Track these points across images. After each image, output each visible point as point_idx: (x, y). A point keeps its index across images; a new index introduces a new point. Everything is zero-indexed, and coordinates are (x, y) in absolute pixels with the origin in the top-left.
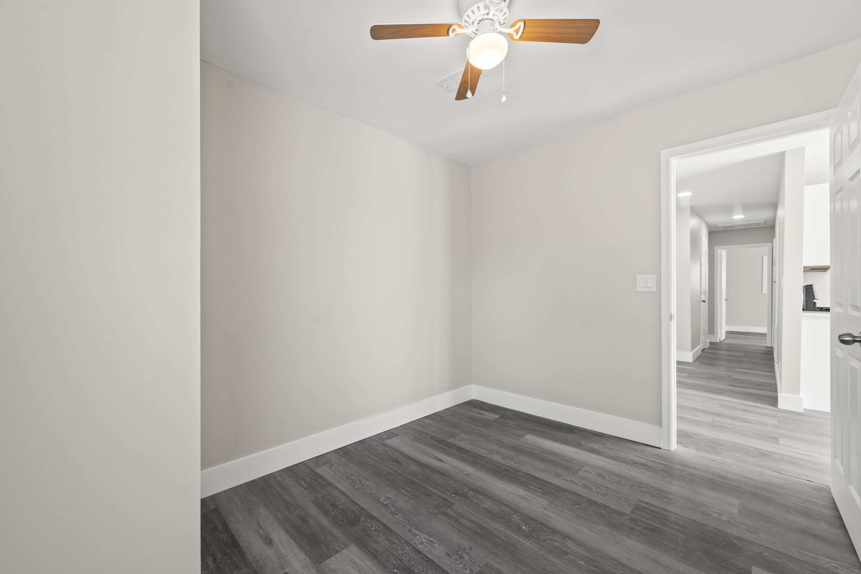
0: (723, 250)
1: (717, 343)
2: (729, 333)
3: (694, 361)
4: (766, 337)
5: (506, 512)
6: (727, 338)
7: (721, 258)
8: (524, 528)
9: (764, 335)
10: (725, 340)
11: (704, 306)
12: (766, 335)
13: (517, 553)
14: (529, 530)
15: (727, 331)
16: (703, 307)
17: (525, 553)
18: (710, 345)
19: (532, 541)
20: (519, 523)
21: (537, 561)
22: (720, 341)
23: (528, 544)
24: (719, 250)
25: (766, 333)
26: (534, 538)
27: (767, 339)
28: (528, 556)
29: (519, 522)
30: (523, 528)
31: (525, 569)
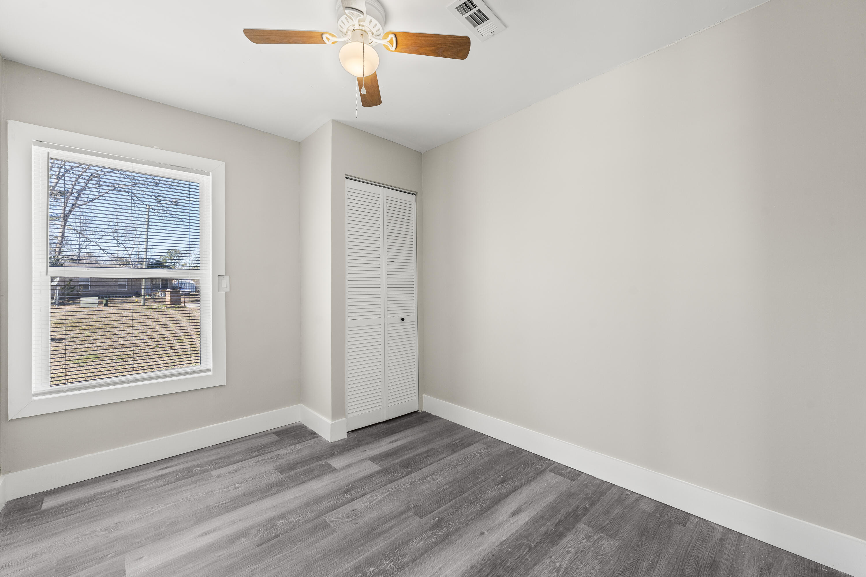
5: (401, 558)
8: (371, 569)
13: (339, 554)
14: (367, 573)
17: (336, 561)
19: (350, 571)
20: (380, 566)
21: (323, 568)
23: (347, 566)
26: (353, 574)
28: (332, 562)
29: (382, 566)
30: (371, 567)
31: (318, 556)
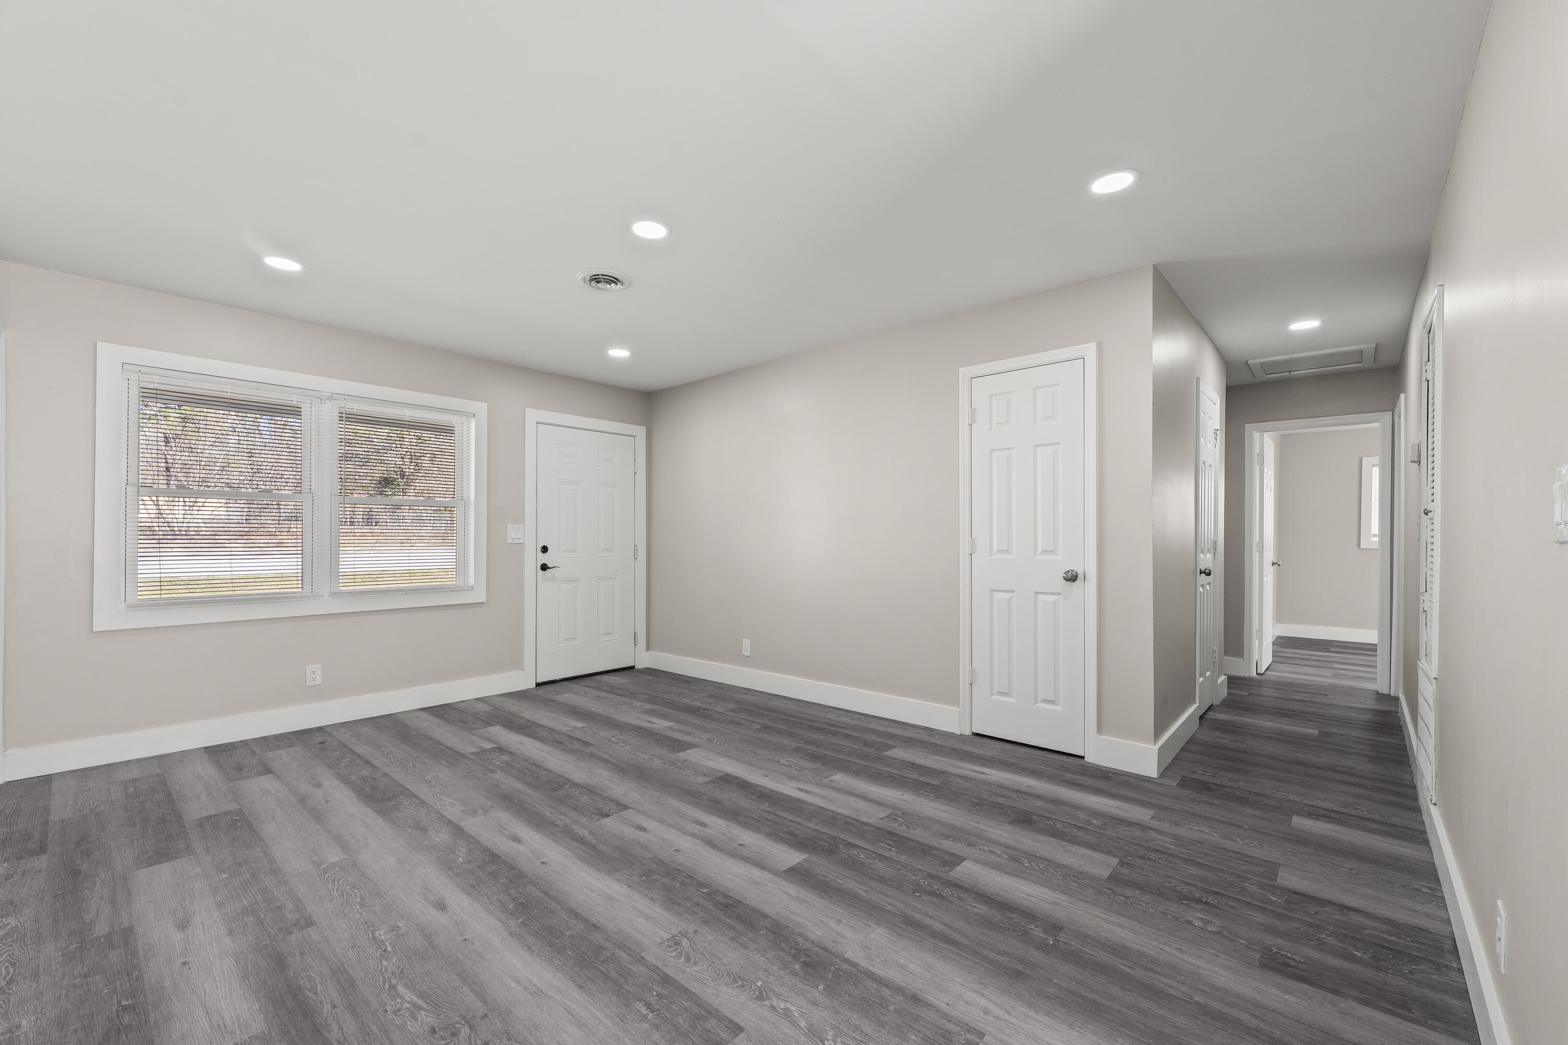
0: (1265, 434)
1: (1250, 679)
2: (1283, 643)
3: (1165, 772)
4: (1376, 656)
6: (1276, 659)
7: (1262, 456)
9: (1369, 649)
10: (1271, 668)
11: (1209, 584)
12: (1376, 650)
15: (1278, 637)
16: (1208, 587)
18: (1229, 688)
22: (1257, 673)
24: (1257, 435)
25: (1376, 645)
27: (1378, 665)
